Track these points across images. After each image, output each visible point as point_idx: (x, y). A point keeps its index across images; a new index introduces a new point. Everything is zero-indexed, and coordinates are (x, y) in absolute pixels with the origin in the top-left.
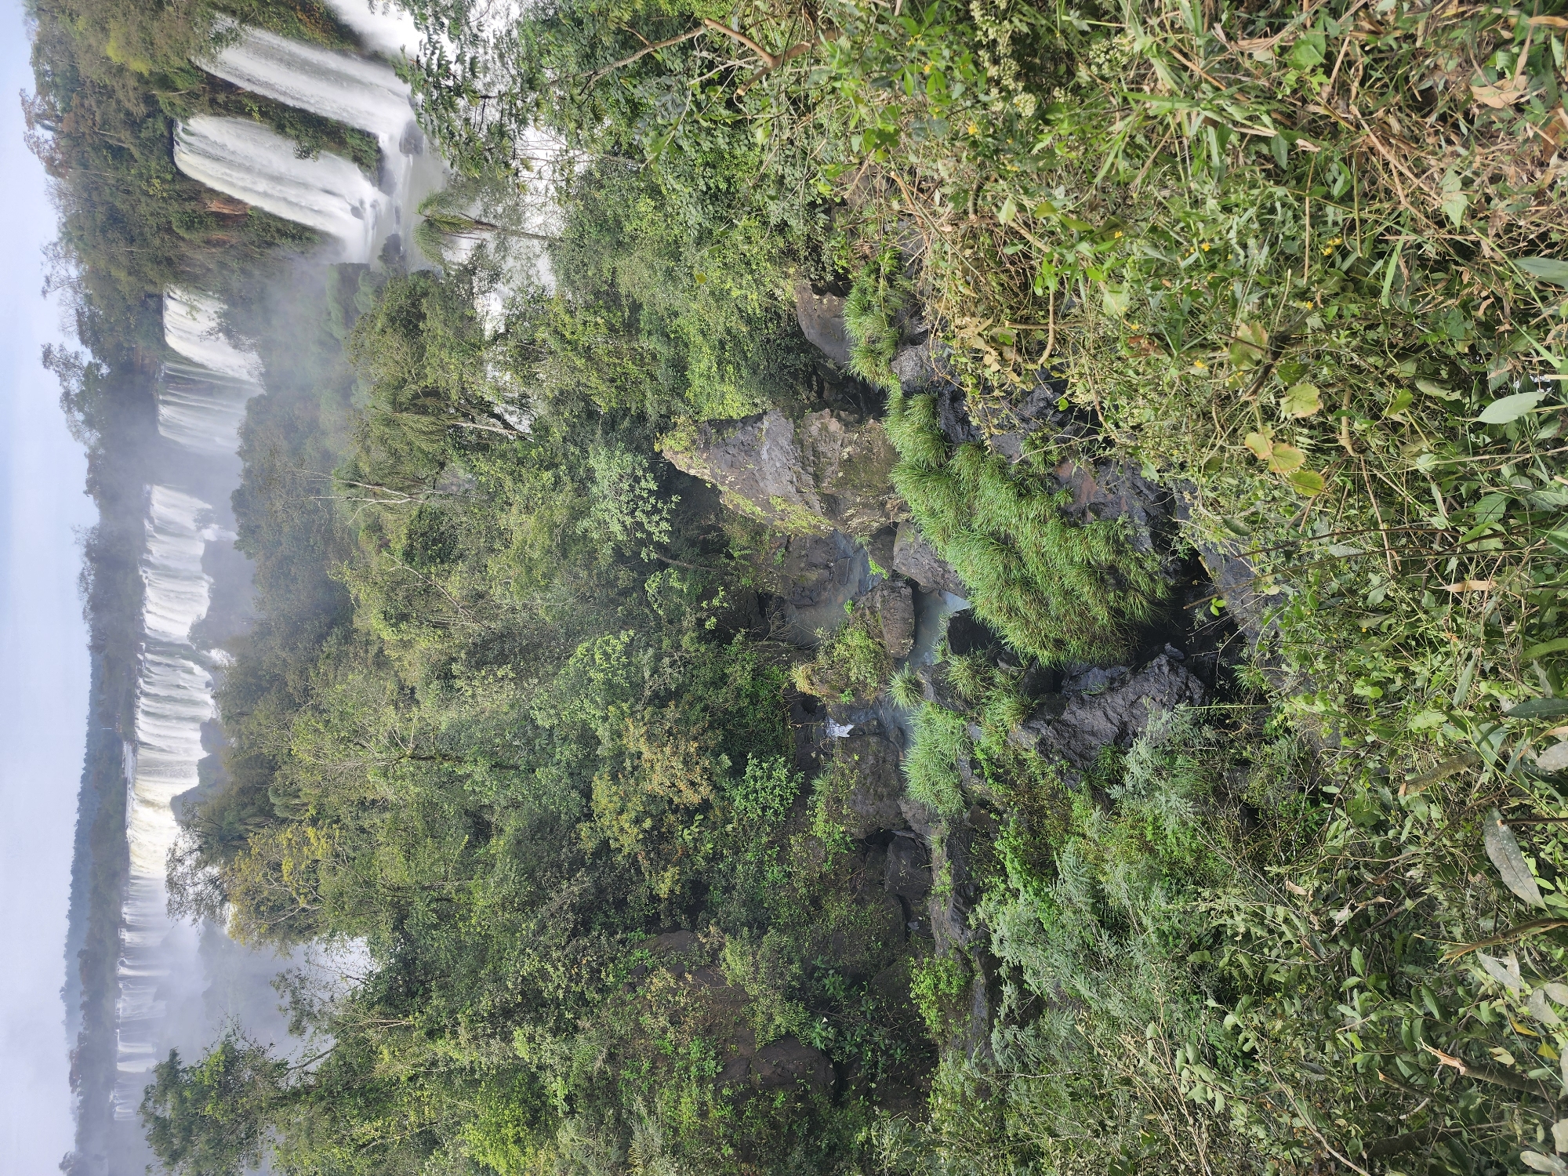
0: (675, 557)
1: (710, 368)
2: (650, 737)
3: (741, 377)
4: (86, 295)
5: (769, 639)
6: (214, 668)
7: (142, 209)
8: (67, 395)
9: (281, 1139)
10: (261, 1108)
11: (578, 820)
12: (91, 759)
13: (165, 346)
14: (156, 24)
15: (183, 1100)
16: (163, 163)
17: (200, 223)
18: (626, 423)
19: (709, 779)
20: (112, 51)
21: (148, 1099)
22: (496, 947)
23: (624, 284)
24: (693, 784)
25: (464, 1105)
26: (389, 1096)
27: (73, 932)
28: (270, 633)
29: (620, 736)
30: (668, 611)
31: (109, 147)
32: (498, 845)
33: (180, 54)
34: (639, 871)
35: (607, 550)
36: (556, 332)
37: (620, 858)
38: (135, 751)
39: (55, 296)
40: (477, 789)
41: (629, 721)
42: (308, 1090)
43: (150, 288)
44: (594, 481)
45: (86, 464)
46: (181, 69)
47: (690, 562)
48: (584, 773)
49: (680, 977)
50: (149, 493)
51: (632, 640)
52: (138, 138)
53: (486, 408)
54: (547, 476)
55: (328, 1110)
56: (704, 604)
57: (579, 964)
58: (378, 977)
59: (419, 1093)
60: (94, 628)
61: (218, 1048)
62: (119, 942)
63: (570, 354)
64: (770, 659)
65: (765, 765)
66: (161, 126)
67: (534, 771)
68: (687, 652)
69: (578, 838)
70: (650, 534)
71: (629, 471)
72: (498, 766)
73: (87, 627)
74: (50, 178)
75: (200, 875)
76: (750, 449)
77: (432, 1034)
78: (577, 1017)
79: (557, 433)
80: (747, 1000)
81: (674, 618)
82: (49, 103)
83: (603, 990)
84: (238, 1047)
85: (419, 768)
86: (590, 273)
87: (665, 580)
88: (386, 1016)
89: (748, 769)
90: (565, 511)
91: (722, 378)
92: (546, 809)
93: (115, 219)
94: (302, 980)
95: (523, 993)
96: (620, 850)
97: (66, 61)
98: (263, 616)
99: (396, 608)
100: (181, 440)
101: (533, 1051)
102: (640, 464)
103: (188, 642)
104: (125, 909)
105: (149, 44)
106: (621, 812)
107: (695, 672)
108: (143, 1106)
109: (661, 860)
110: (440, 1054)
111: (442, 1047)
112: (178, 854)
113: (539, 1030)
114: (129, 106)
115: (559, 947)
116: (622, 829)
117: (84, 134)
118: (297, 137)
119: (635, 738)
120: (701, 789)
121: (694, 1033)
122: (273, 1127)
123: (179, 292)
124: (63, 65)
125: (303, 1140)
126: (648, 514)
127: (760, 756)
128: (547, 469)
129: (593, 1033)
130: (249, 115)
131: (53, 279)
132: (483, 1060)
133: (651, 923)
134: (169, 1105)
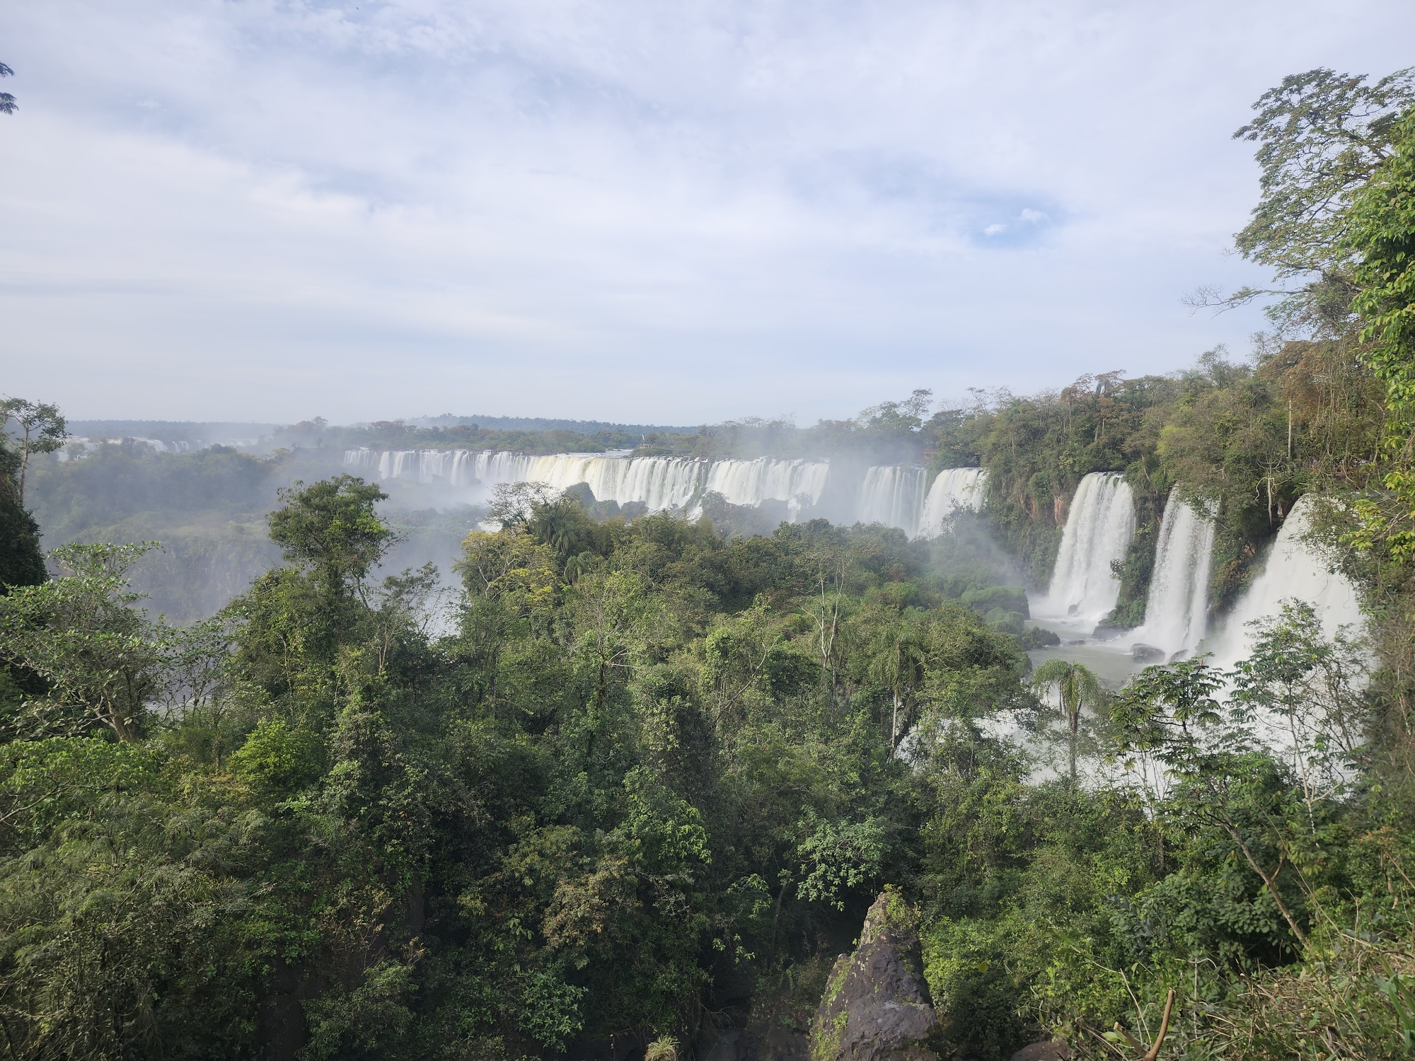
0: (784, 904)
1: (973, 942)
2: (608, 882)
3: (968, 978)
4: (973, 416)
5: (703, 1010)
6: (686, 510)
7: (1047, 452)
8: (895, 406)
9: (304, 574)
10: (330, 560)
11: (538, 813)
12: (621, 429)
13: (940, 470)
14: (1198, 458)
15: (347, 505)
16: (1087, 465)
17: (1043, 492)
18: (911, 853)
19: (566, 944)
20: (1168, 429)
21: (353, 480)
22: (433, 742)
23: (1043, 853)
24: (562, 927)
25: (302, 718)
26: (323, 657)
27: (492, 420)
28: (714, 549)
29: (612, 851)
30: (730, 897)
31: (1092, 428)
32: (522, 740)
33: (1178, 476)
34: (486, 873)
35: (787, 835)
36: (989, 786)
37: (499, 854)
38: (626, 457)
39: (971, 396)
40: (573, 720)
41: (625, 860)
42: (339, 593)
43: (984, 459)
44: (852, 822)
45: (843, 419)
46: (1166, 477)
47: (780, 921)
48: (581, 817)
49: (382, 918)
50: (823, 462)
51: (702, 861)
52: (1104, 448)
53: (912, 719)
54: (854, 777)
55: (319, 609)
56: (737, 937)
57: (406, 819)
58: (423, 644)
59: (319, 681)
60: (720, 427)
61: (383, 527)
62: (481, 451)
63: (969, 799)
64: (682, 1010)
65: (575, 1007)
66: (1117, 463)
67: (585, 770)
68: (691, 918)
69: (523, 813)
70: (804, 878)
71: (865, 857)
72: (590, 738)
73: (720, 423)
74: (1059, 392)
75: (526, 505)
76: (893, 989)
77: (368, 690)
78: (361, 818)
79: (894, 785)
80: (349, 989)
81: (725, 905)
82: (1119, 388)
83: (381, 842)
84: (382, 541)
85: (594, 672)
86: (1046, 819)
87: (760, 895)
88: (389, 652)
89: (572, 988)
90: (822, 794)
91: (965, 956)
92: (550, 782)
93: (1036, 434)
94: (429, 586)
95: (390, 767)
96: (506, 854)
97: (1155, 398)
98: (728, 543)
99: (733, 647)
100: (866, 482)
101: (337, 778)
102: (871, 869)
103: (708, 490)
104: (505, 453)
105: (1182, 454)
106: (541, 854)
107: (671, 928)
108: (349, 477)
109: (493, 897)
110: (349, 698)
111: (355, 698)
112: (544, 490)
113: (354, 784)
114: (1129, 440)
115: (425, 798)
116: (525, 855)
117: (1099, 411)
118: (1129, 562)
119: (610, 867)
120: (557, 936)
121: (327, 933)
122: (314, 569)
123: (984, 478)
124: (1151, 397)
125: (298, 592)
126: (824, 877)
127: (584, 1002)
128: (861, 776)
129: (344, 834)
130: (1140, 525)
131: (982, 395)
132: (338, 735)
133: (435, 887)
134: (346, 494)
